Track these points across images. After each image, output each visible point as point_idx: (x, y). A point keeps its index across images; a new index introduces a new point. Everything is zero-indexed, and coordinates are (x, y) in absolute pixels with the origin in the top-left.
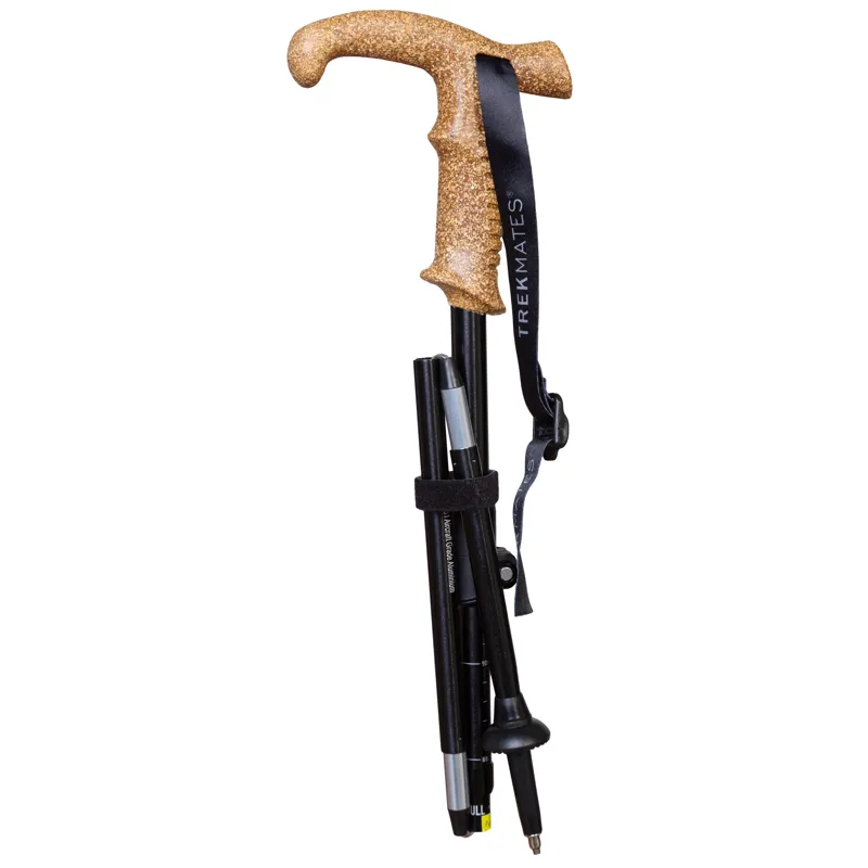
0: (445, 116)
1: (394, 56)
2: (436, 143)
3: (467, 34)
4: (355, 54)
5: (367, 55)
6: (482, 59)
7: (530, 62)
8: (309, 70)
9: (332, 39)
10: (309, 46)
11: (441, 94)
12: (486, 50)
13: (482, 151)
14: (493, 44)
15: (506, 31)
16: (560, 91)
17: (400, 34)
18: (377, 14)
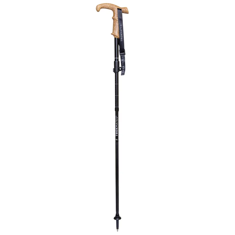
0: (114, 16)
1: (108, 8)
2: (113, 18)
3: (116, 6)
4: (104, 8)
5: (105, 8)
6: (118, 9)
7: (124, 9)
8: (98, 10)
9: (101, 6)
10: (99, 7)
11: (114, 13)
12: (119, 8)
13: (118, 19)
14: (119, 7)
15: (121, 6)
16: (127, 13)
17: (109, 6)
18: (106, 4)
